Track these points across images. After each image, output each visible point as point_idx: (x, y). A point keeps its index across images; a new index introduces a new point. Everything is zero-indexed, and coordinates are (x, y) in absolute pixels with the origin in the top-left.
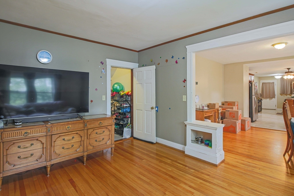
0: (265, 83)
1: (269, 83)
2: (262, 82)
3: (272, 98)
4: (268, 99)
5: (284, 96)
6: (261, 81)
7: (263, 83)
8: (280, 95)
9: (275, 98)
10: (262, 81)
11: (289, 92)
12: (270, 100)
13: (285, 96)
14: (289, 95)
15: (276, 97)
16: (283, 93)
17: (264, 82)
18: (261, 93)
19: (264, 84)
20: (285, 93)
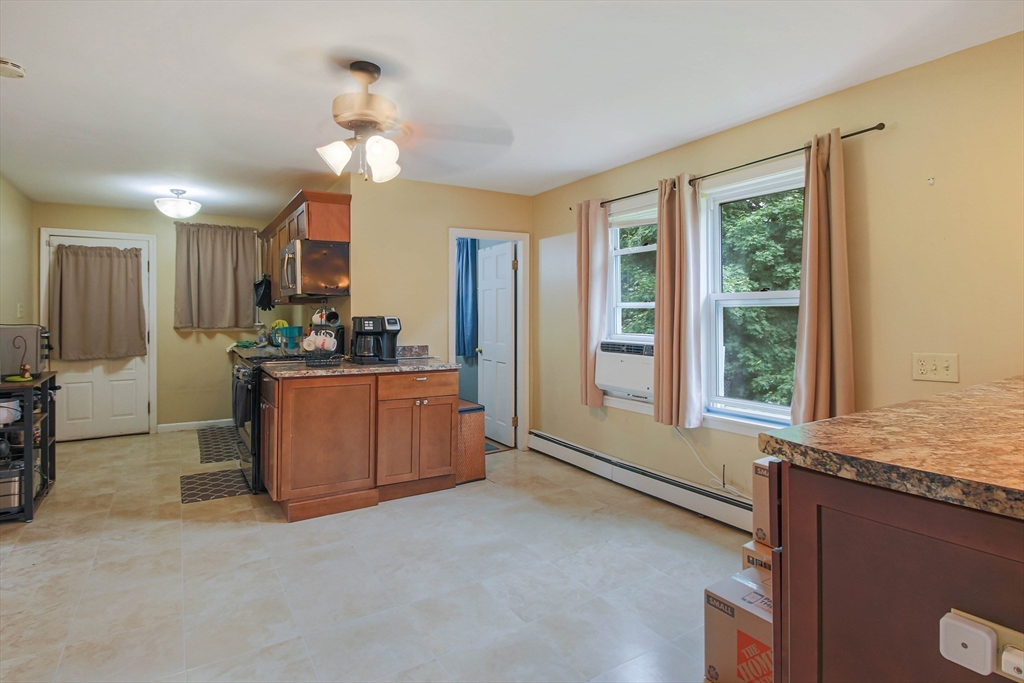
0: (75, 251)
1: (109, 253)
2: (56, 242)
3: (126, 357)
4: (98, 371)
5: (198, 340)
6: (45, 233)
7: (60, 248)
8: (174, 333)
9: (142, 353)
10: (54, 236)
11: (227, 319)
12: (109, 371)
13: (203, 337)
14: (226, 331)
15: (152, 348)
16: (193, 320)
17: (67, 242)
18: (44, 322)
19: (72, 258)
20: (206, 323)
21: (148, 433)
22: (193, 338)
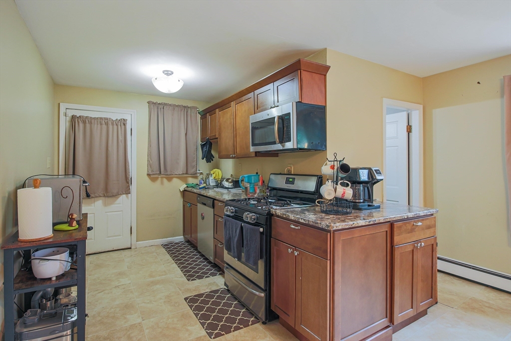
0: (85, 120)
1: (107, 121)
2: (70, 113)
3: (117, 195)
4: (99, 205)
5: (162, 183)
6: (63, 107)
7: (73, 117)
8: (147, 178)
9: (128, 192)
10: (69, 109)
11: (181, 168)
12: (105, 205)
13: (165, 180)
14: (179, 177)
15: (133, 188)
17: (78, 114)
19: (81, 125)
20: (168, 171)
21: (130, 248)
22: (159, 180)
